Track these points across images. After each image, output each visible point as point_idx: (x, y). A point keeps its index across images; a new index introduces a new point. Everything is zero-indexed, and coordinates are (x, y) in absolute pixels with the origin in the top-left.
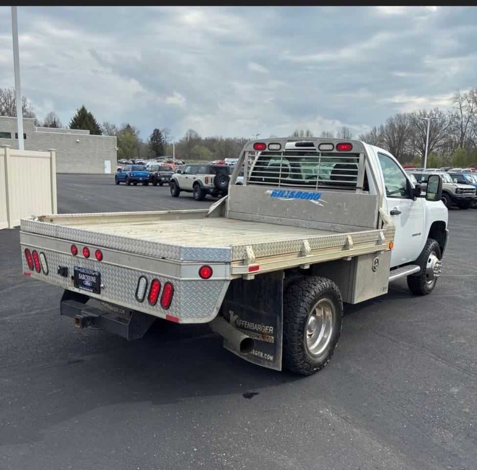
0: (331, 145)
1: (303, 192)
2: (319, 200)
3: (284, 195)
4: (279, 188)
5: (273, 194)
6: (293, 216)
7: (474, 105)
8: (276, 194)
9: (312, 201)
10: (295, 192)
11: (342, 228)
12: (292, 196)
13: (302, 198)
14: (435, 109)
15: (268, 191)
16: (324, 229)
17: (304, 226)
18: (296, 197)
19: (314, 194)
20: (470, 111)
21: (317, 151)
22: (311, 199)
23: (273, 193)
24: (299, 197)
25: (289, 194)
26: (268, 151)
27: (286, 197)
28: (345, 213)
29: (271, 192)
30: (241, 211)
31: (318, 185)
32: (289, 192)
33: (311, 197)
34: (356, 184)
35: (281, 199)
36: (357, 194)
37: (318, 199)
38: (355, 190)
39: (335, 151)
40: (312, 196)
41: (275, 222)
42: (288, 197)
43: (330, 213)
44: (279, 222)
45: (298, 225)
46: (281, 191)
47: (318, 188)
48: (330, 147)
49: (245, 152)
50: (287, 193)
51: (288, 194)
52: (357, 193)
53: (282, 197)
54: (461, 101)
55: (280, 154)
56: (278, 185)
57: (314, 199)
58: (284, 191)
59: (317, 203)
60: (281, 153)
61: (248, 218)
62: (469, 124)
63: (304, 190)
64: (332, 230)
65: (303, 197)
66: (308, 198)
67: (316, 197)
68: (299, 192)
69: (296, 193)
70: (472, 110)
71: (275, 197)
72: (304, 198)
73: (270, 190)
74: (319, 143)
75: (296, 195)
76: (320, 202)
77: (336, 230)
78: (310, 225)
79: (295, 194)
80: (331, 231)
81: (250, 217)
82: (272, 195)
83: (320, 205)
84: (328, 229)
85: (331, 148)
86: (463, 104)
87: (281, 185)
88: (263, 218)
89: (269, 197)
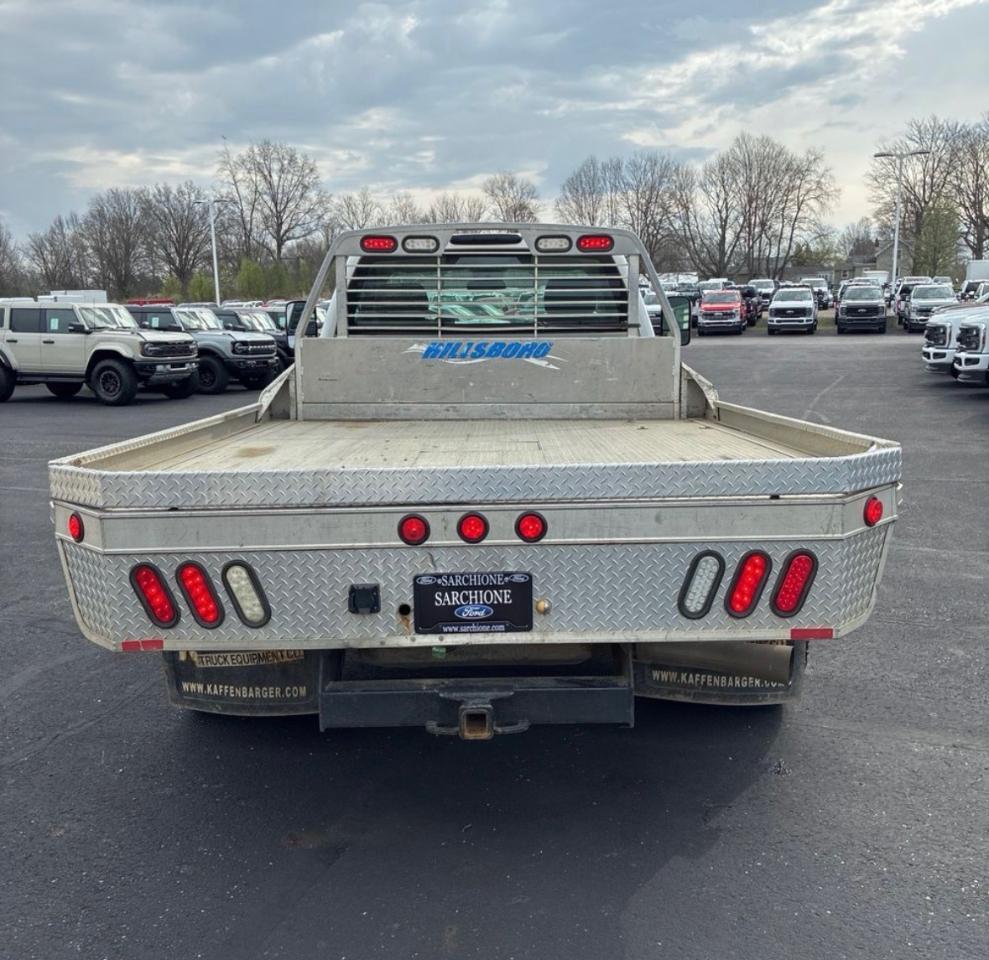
0: (565, 240)
1: (508, 344)
2: (548, 356)
3: (458, 353)
4: (439, 338)
5: (431, 353)
6: (486, 398)
7: (258, 178)
8: (437, 351)
9: (532, 360)
10: (485, 345)
11: (606, 411)
12: (480, 351)
13: (505, 356)
14: (186, 183)
15: (415, 346)
16: (566, 416)
17: (517, 416)
18: (489, 355)
19: (534, 345)
20: (254, 189)
21: (534, 252)
22: (528, 357)
23: (429, 350)
24: (497, 355)
25: (473, 350)
26: (405, 254)
27: (463, 356)
28: (610, 379)
29: (424, 348)
30: (341, 398)
31: (539, 325)
32: (470, 345)
33: (526, 353)
34: (626, 318)
35: (451, 361)
36: (632, 340)
37: (543, 355)
38: (626, 330)
39: (575, 251)
40: (530, 351)
41: (440, 416)
42: (469, 357)
43: (576, 382)
44: (451, 414)
45: (502, 416)
46: (450, 345)
47: (539, 331)
48: (563, 244)
49: (334, 258)
50: (465, 349)
51: (468, 349)
52: (630, 337)
53: (454, 357)
54: (235, 171)
55: (433, 260)
56: (436, 332)
57: (536, 357)
58: (459, 345)
59: (543, 363)
60: (436, 258)
61: (364, 413)
62: (257, 215)
63: (509, 339)
64: (584, 416)
65: (509, 353)
66: (520, 356)
67: (541, 351)
68: (496, 344)
69: (489, 347)
70: (257, 188)
71: (435, 359)
72: (511, 356)
73: (420, 343)
74: (536, 237)
75: (491, 351)
76: (551, 361)
77: (591, 415)
78: (531, 414)
79: (487, 349)
80: (582, 419)
81: (371, 410)
82: (426, 355)
83: (551, 367)
84: (574, 416)
85: (565, 246)
86: (240, 176)
87: (443, 332)
88: (408, 409)
89: (420, 360)
